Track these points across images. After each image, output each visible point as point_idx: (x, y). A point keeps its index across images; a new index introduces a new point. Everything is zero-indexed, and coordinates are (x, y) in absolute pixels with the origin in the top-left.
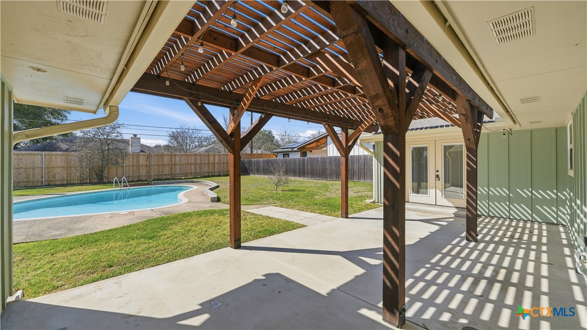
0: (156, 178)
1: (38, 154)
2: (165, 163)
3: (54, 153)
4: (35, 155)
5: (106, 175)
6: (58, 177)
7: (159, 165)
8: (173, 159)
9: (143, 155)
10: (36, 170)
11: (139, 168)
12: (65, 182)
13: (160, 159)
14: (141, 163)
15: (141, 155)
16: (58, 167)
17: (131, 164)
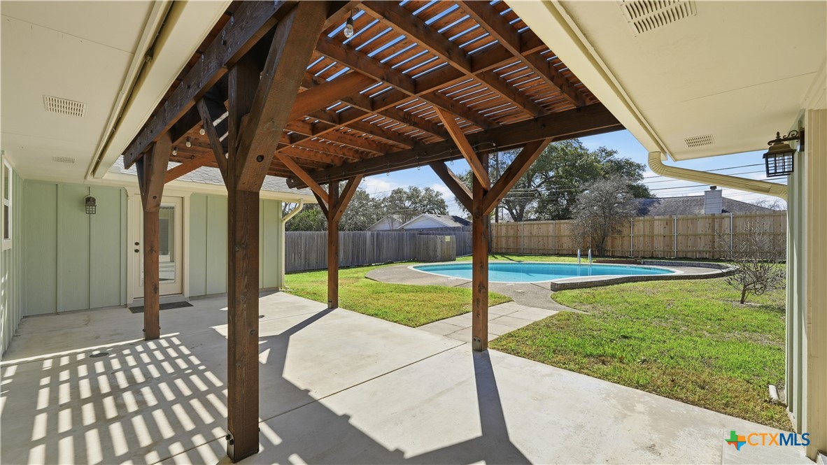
0: (681, 255)
1: (551, 223)
2: (699, 231)
3: (563, 221)
4: (548, 224)
5: (609, 248)
6: (565, 246)
7: (687, 236)
8: (717, 225)
9: (659, 220)
10: (550, 238)
11: (653, 239)
12: (571, 253)
13: (690, 225)
14: (656, 232)
15: (656, 220)
16: (565, 236)
17: (642, 233)
